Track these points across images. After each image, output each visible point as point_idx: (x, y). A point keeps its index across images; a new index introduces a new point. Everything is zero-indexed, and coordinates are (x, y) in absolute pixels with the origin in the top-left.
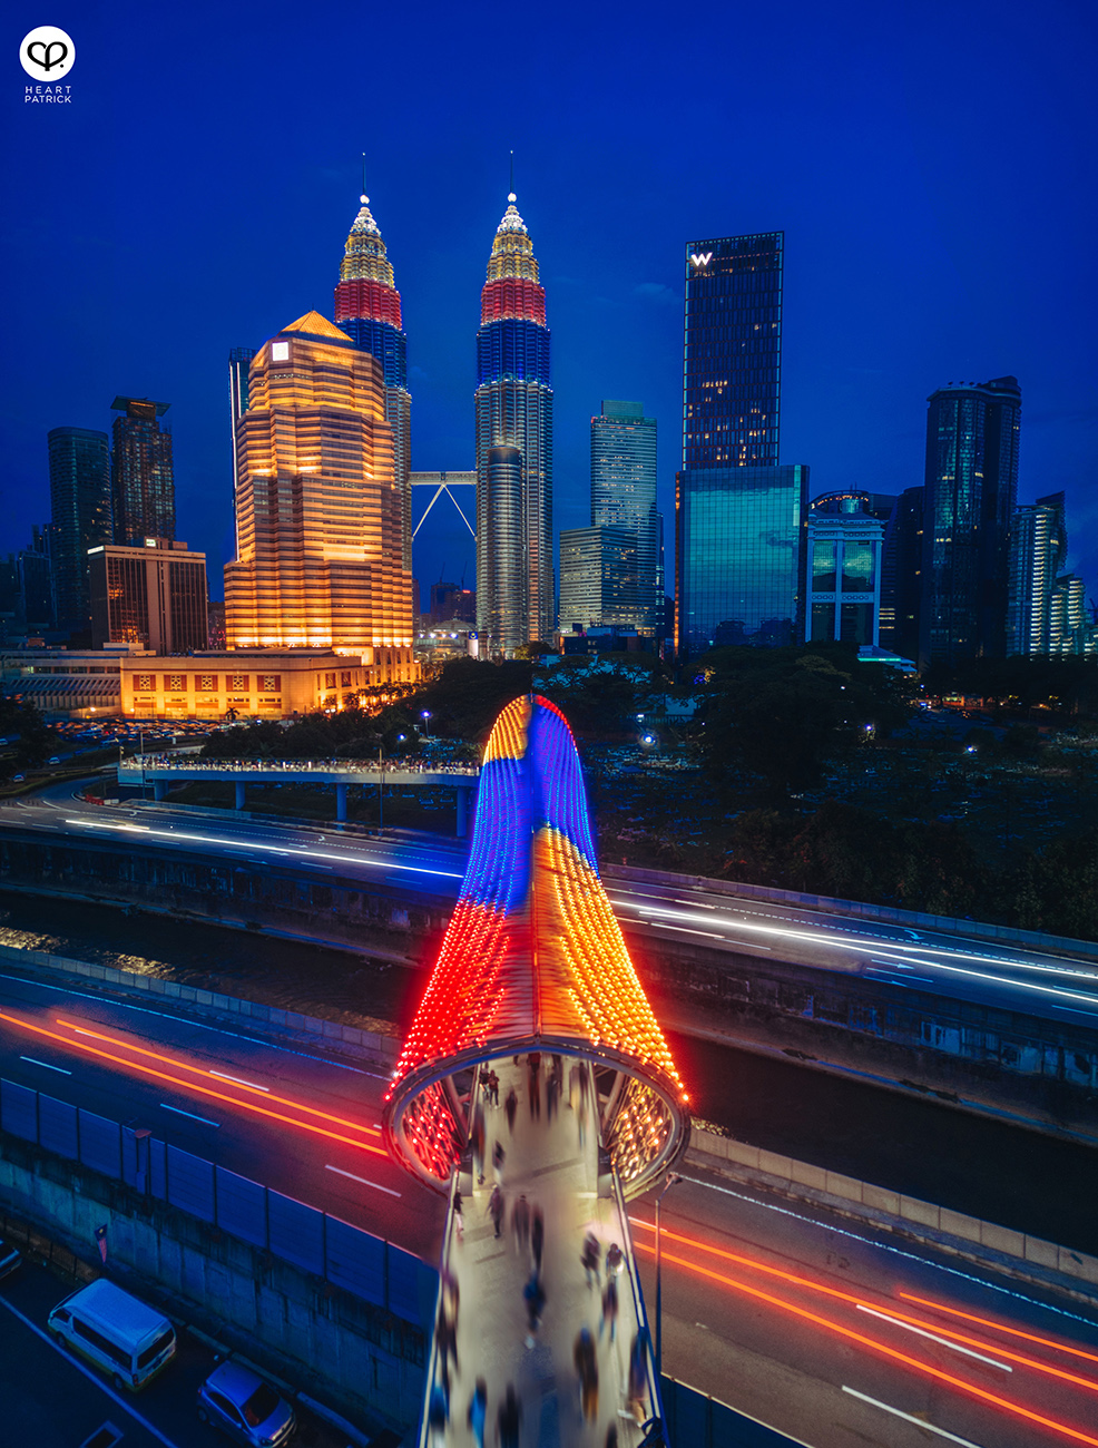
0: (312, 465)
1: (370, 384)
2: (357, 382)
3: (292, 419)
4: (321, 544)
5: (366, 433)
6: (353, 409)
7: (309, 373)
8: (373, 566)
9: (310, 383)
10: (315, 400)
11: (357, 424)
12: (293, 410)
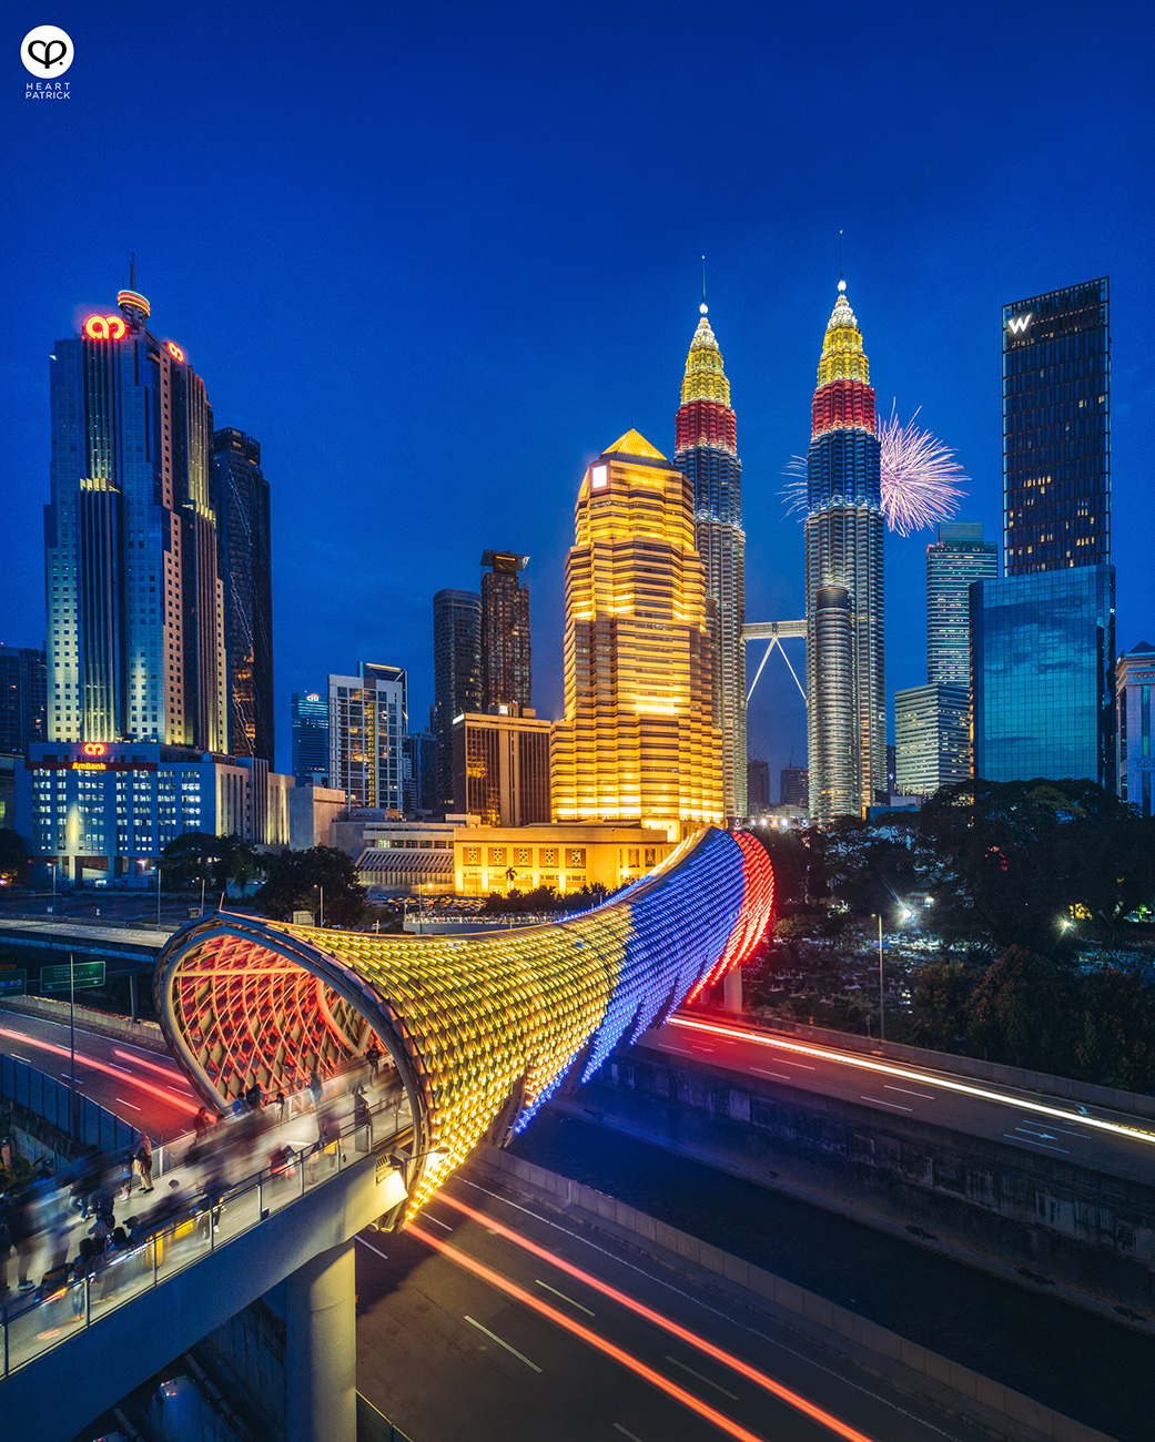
0: (626, 605)
1: (680, 508)
2: (669, 506)
3: (609, 553)
4: (634, 696)
5: (677, 566)
6: (664, 538)
7: (625, 499)
8: (682, 722)
9: (626, 511)
10: (630, 530)
11: (667, 555)
12: (610, 542)
